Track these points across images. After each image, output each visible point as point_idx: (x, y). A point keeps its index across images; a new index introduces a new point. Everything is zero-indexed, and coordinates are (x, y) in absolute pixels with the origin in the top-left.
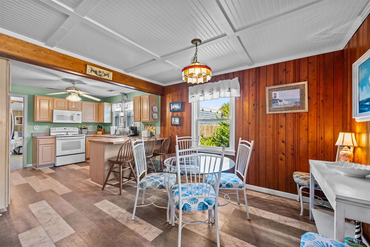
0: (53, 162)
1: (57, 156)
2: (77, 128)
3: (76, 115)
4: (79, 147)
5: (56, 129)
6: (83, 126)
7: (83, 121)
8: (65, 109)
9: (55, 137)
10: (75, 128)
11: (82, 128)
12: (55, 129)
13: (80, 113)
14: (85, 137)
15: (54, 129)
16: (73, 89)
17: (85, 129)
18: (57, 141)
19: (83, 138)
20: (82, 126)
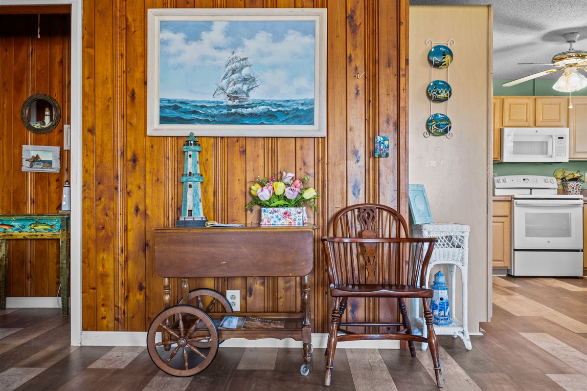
0: (507, 264)
1: (515, 250)
2: (554, 179)
3: (554, 137)
4: (567, 233)
5: (507, 180)
6: (569, 174)
7: (572, 157)
8: (527, 124)
9: (510, 199)
10: (549, 178)
11: (567, 179)
12: (504, 181)
13: (565, 131)
14: (581, 202)
15: (501, 181)
16: (570, 57)
17: (575, 179)
18: (517, 210)
19: (578, 205)
20: (566, 174)
